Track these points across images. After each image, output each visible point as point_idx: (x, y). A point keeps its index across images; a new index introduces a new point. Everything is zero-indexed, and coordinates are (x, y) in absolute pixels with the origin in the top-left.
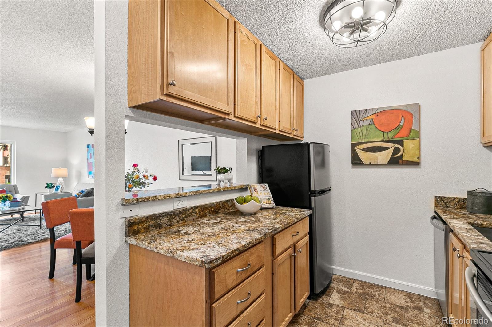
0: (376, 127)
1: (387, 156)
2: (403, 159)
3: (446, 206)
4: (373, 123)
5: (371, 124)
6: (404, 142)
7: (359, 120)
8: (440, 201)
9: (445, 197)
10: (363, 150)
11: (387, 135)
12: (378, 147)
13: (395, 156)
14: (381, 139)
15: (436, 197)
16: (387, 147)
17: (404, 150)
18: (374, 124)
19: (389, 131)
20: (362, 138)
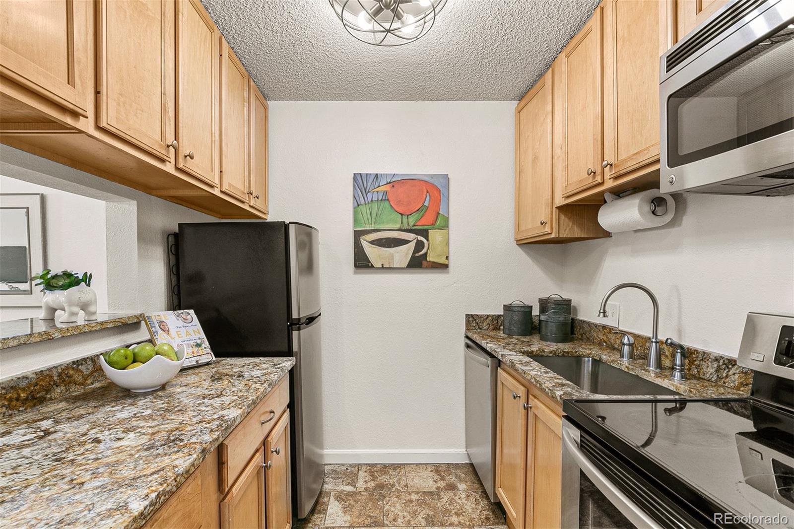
0: (391, 205)
1: (407, 254)
2: (429, 259)
3: (479, 328)
4: (387, 198)
5: (385, 200)
6: (430, 233)
7: (366, 191)
8: (472, 321)
9: (477, 315)
10: (372, 242)
11: (407, 220)
12: (394, 238)
13: (417, 255)
14: (398, 226)
15: (467, 315)
16: (408, 239)
17: (429, 247)
18: (388, 200)
19: (409, 214)
20: (370, 223)
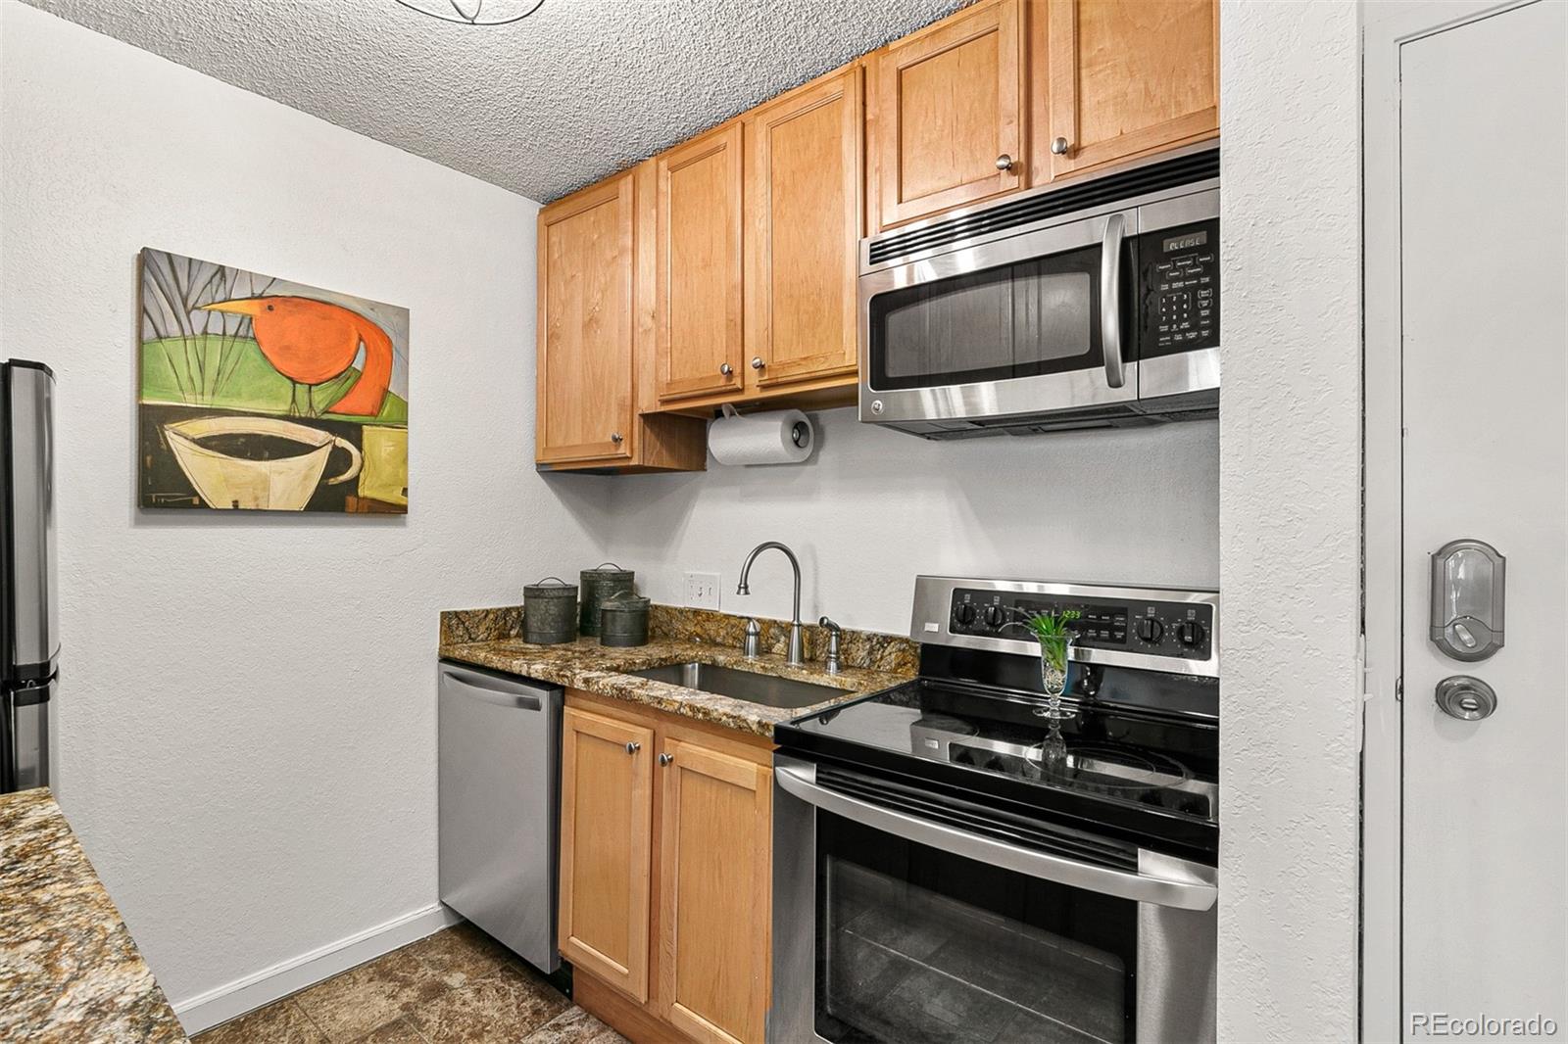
0: (264, 354)
1: (306, 478)
2: (362, 492)
3: (470, 638)
4: (251, 334)
5: (246, 337)
6: (365, 433)
7: (185, 305)
8: (454, 623)
9: (467, 613)
10: (205, 443)
11: (306, 396)
12: (272, 437)
13: (332, 481)
14: (282, 408)
15: (444, 615)
16: (308, 441)
17: (363, 461)
18: (254, 339)
19: (314, 382)
20: (199, 390)
